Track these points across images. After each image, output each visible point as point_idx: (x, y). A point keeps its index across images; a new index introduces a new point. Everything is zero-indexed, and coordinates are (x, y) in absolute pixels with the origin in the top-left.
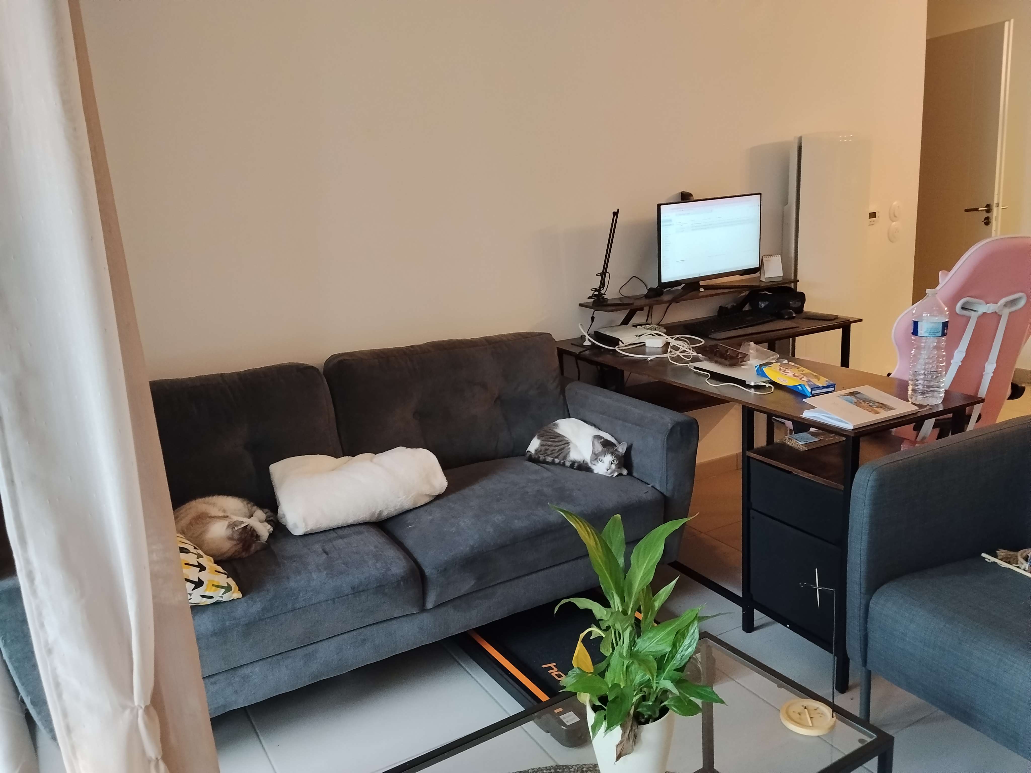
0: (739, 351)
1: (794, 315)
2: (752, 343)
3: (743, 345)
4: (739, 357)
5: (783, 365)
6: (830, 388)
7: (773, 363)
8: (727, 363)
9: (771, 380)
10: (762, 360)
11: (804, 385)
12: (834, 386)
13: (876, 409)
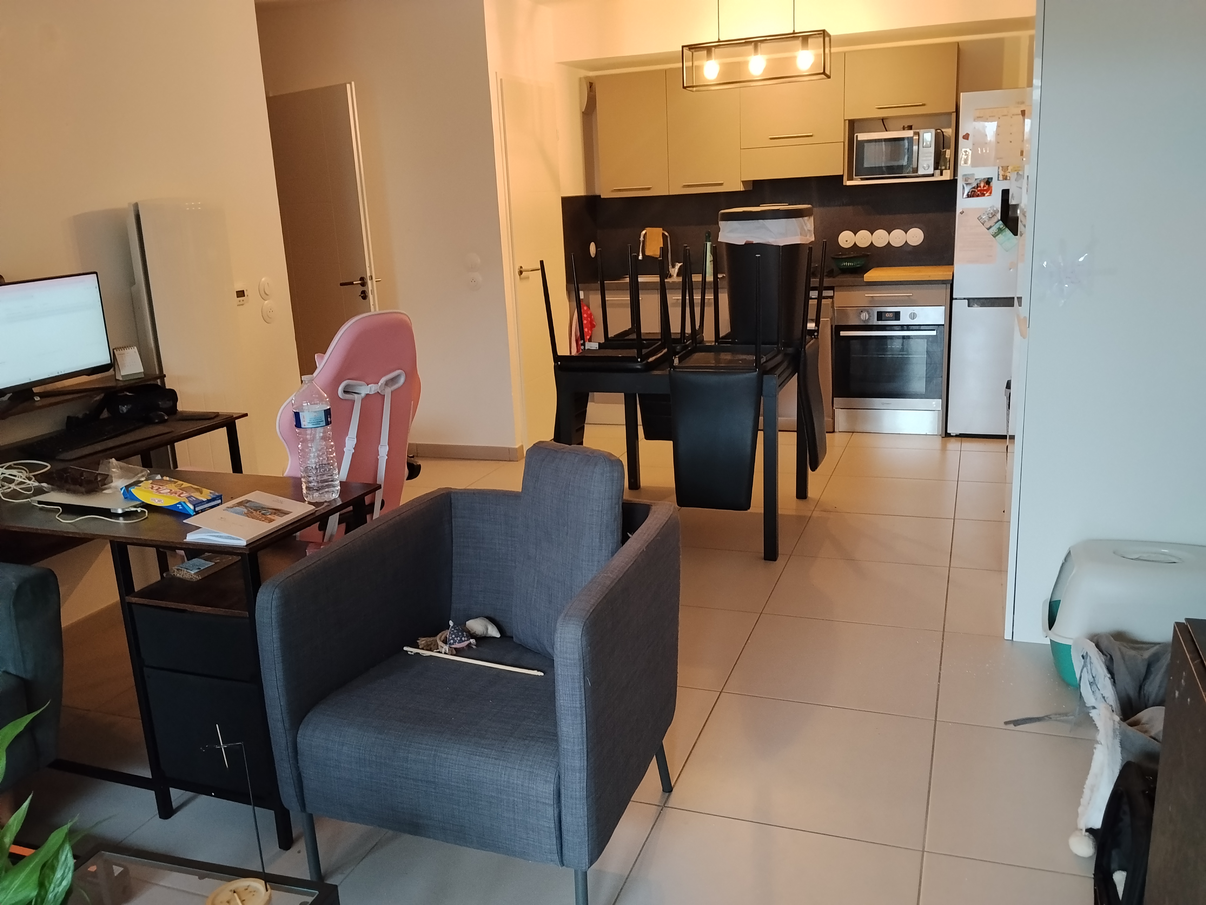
0: (97, 472)
1: (166, 418)
2: (113, 460)
3: (102, 463)
4: (99, 479)
5: (155, 482)
6: (217, 500)
7: (142, 481)
8: (83, 489)
9: (143, 502)
10: (129, 478)
11: (184, 502)
12: (220, 497)
13: (269, 516)
